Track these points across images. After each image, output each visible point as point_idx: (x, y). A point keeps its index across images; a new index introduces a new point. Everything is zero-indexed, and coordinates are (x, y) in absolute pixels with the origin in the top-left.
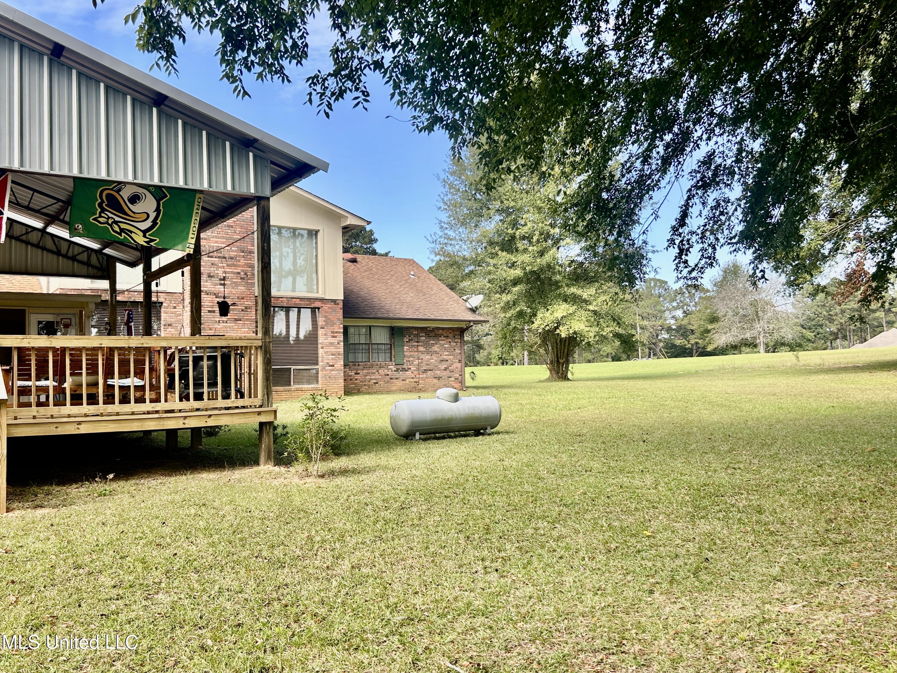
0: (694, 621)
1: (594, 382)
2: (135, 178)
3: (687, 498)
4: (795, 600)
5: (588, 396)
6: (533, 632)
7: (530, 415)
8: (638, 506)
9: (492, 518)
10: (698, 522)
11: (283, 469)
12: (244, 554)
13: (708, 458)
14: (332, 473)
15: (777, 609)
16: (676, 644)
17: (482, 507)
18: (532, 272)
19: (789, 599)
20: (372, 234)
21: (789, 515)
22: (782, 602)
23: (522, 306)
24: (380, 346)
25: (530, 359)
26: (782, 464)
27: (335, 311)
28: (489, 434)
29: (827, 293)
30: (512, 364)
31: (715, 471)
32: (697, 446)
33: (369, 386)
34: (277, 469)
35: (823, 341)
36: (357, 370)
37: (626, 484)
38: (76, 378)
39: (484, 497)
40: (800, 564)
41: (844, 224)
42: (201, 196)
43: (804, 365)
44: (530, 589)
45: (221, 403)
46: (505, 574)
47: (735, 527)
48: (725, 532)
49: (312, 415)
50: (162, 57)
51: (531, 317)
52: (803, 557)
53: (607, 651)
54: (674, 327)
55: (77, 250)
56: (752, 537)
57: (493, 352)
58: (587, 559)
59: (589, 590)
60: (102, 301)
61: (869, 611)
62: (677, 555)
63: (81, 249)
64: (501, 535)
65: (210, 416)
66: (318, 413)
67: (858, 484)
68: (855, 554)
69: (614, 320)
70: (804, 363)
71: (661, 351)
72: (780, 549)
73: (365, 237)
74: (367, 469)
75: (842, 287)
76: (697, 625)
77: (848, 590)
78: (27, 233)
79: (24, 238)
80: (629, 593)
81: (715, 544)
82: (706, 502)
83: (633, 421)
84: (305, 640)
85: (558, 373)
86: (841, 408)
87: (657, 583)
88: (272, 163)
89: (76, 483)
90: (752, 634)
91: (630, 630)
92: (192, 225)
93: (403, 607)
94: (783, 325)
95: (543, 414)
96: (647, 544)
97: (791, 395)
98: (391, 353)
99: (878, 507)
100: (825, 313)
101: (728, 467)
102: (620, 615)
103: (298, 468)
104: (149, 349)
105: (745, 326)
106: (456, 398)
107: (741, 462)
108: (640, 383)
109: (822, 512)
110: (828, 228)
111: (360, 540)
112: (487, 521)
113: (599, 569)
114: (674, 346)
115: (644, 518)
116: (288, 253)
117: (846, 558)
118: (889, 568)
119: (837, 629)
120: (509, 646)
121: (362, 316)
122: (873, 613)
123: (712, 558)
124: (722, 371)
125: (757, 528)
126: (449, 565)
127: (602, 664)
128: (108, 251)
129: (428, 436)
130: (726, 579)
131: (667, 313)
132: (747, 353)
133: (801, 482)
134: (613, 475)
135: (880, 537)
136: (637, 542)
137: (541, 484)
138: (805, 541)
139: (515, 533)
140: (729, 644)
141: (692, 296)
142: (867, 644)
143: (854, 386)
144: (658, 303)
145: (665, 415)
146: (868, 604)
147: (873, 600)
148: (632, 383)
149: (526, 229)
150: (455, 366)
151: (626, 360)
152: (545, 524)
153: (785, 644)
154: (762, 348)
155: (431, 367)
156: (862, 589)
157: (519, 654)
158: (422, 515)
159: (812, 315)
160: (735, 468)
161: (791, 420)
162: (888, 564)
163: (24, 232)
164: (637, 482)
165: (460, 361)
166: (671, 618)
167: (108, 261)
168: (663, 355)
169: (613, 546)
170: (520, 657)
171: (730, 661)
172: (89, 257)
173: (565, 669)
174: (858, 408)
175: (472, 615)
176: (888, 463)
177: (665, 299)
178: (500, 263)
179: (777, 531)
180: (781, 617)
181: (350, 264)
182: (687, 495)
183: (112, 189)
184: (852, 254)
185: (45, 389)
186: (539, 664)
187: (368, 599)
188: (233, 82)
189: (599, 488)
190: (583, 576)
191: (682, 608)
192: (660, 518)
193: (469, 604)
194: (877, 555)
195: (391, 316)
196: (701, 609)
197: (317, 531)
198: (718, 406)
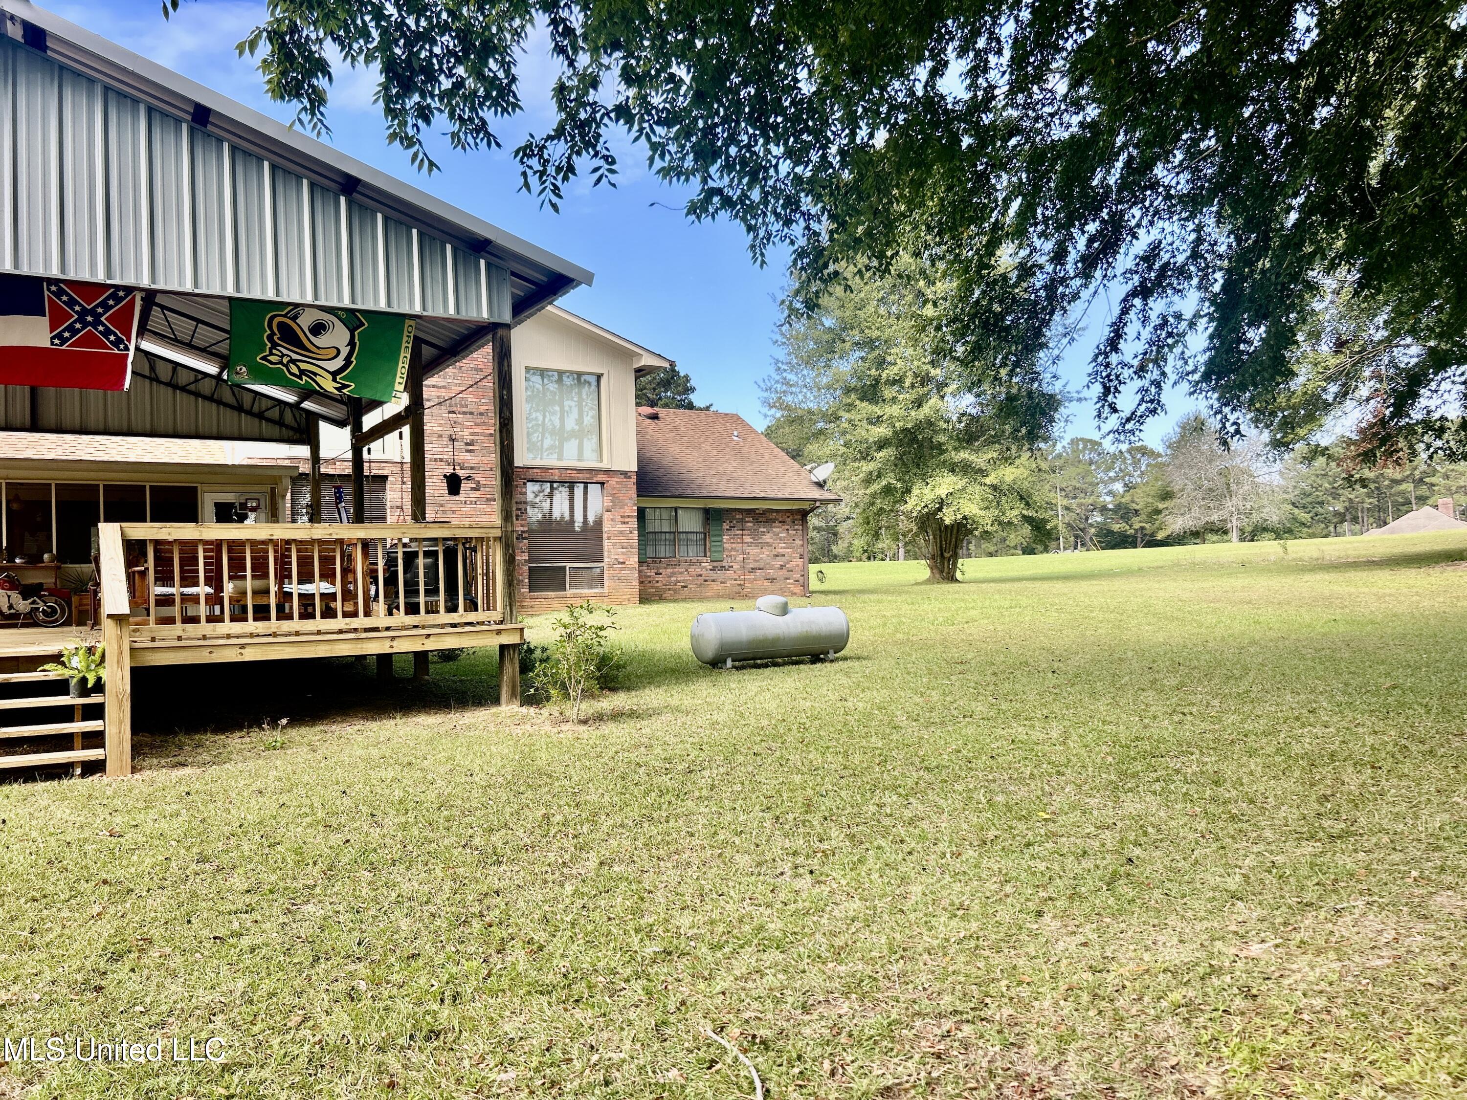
0: (1101, 967)
1: (992, 584)
2: (316, 297)
3: (1110, 759)
4: (1263, 935)
5: (980, 604)
6: (848, 979)
7: (896, 631)
8: (1036, 771)
9: (818, 788)
10: (1123, 797)
11: (532, 710)
12: (446, 842)
13: (1146, 697)
14: (600, 718)
15: (1233, 951)
16: (1067, 1007)
17: (805, 770)
18: (905, 430)
19: (1254, 933)
20: (688, 381)
21: (1262, 789)
22: (1242, 937)
23: (890, 479)
24: (689, 536)
25: (907, 552)
26: (1254, 708)
27: (626, 486)
28: (832, 661)
29: (1329, 457)
30: (882, 560)
31: (1155, 717)
32: (1131, 679)
33: (675, 591)
34: (524, 710)
35: (1323, 525)
36: (658, 568)
37: (1020, 738)
38: (239, 583)
39: (811, 756)
40: (1274, 871)
41: (1357, 357)
42: (412, 323)
43: (1294, 559)
44: (855, 906)
45: (444, 617)
46: (823, 878)
47: (1179, 806)
48: (1162, 814)
49: (569, 635)
50: (305, 108)
51: (903, 493)
52: (1280, 859)
53: (958, 1017)
54: (1110, 506)
55: (265, 404)
56: (1203, 824)
57: (856, 542)
58: (948, 855)
59: (944, 909)
60: (301, 474)
61: (1382, 957)
62: (1085, 852)
63: (270, 403)
64: (827, 814)
65: (428, 636)
66: (578, 633)
67: (1370, 740)
68: (1361, 855)
69: (1022, 498)
70: (1295, 556)
71: (1091, 539)
72: (1245, 844)
73: (679, 385)
74: (651, 712)
75: (1352, 447)
76: (1105, 974)
77: (1348, 919)
78: (196, 381)
79: (192, 387)
80: (1004, 915)
81: (1145, 834)
82: (1138, 766)
83: (1041, 642)
84: (505, 983)
85: (942, 572)
86: (1347, 623)
87: (1051, 899)
88: (513, 274)
89: (241, 729)
90: (1191, 994)
91: (998, 980)
92: (401, 365)
93: (660, 931)
94: (1266, 502)
95: (914, 631)
96: (1042, 832)
97: (1273, 603)
98: (705, 545)
99: (1400, 778)
100: (1327, 485)
101: (1174, 711)
102: (987, 953)
103: (551, 709)
104: (341, 542)
105: (1211, 505)
106: (784, 610)
107: (1194, 704)
108: (1059, 586)
109: (1312, 785)
110: (1332, 362)
111: (619, 822)
112: (810, 792)
113: (965, 873)
114: (1110, 532)
115: (1042, 789)
116: (570, 407)
117: (1348, 860)
118: (1415, 880)
119: (1328, 989)
120: (810, 1002)
121: (664, 494)
122: (1387, 961)
123: (1138, 858)
124: (1177, 568)
125: (1212, 808)
126: (743, 861)
127: (948, 1039)
128: (307, 405)
129: (745, 663)
130: (1157, 894)
131: (1101, 486)
132: (1214, 542)
133: (1283, 736)
134: (1003, 723)
135: (1401, 826)
136: (1028, 829)
137: (895, 737)
138: (1285, 833)
139: (847, 812)
140: (1152, 1012)
141: (1136, 463)
142: (1376, 1019)
143: (1366, 590)
144: (1088, 473)
145: (1088, 633)
146: (1380, 944)
147: (1389, 935)
148: (1046, 585)
149: (895, 369)
150: (793, 563)
151: (1042, 552)
152: (895, 798)
153: (1243, 1014)
154: (1234, 535)
155: (762, 564)
156: (1371, 917)
157: (822, 1017)
158: (716, 782)
159: (1308, 489)
160: (1184, 714)
161: (1271, 641)
162: (1415, 873)
163: (192, 379)
164: (1037, 735)
165: (802, 556)
166: (1065, 961)
167: (307, 419)
168: (1095, 545)
169: (991, 834)
170: (823, 1023)
171: (1152, 1042)
172: (282, 413)
173: (890, 1045)
174: (1372, 622)
175: (761, 948)
176: (1416, 707)
177: (1098, 468)
178: (859, 417)
179: (1242, 815)
180: (1240, 964)
181: (650, 421)
182: (1110, 754)
183: (285, 316)
184: (1368, 400)
185: (195, 599)
186: (850, 1036)
187: (612, 916)
188: (409, 147)
189: (980, 743)
190: (939, 885)
191: (1085, 944)
192: (1067, 790)
193: (761, 928)
194: (1397, 857)
195: (705, 493)
196: (1112, 947)
197: (560, 806)
198: (1166, 618)
